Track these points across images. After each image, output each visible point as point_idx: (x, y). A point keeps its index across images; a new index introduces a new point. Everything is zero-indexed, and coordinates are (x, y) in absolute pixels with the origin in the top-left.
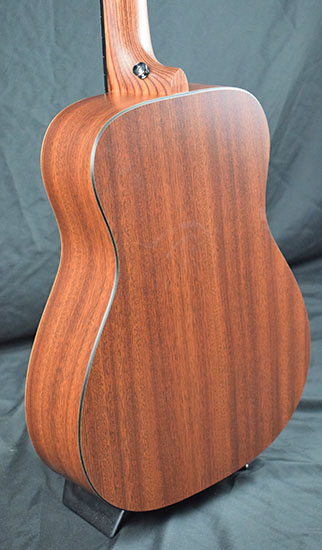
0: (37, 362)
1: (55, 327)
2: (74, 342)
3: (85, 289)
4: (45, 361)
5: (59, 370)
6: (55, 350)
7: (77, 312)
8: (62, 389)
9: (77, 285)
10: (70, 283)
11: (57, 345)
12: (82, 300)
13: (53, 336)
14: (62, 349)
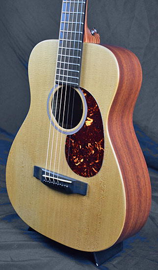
0: (127, 182)
1: (125, 160)
2: (136, 160)
3: (125, 137)
4: (130, 178)
5: (138, 177)
6: (132, 170)
7: (129, 148)
8: (142, 184)
9: (121, 137)
10: (117, 138)
11: (131, 167)
12: (127, 142)
13: (127, 164)
14: (134, 167)
